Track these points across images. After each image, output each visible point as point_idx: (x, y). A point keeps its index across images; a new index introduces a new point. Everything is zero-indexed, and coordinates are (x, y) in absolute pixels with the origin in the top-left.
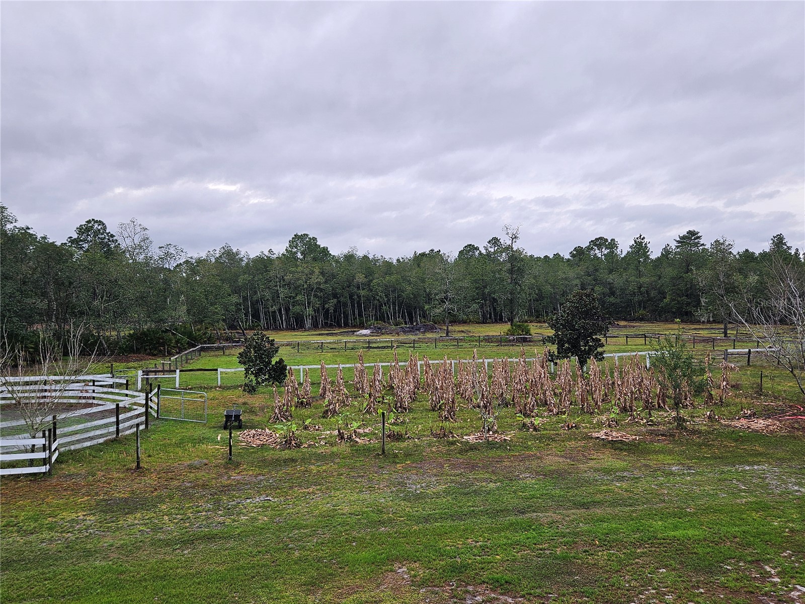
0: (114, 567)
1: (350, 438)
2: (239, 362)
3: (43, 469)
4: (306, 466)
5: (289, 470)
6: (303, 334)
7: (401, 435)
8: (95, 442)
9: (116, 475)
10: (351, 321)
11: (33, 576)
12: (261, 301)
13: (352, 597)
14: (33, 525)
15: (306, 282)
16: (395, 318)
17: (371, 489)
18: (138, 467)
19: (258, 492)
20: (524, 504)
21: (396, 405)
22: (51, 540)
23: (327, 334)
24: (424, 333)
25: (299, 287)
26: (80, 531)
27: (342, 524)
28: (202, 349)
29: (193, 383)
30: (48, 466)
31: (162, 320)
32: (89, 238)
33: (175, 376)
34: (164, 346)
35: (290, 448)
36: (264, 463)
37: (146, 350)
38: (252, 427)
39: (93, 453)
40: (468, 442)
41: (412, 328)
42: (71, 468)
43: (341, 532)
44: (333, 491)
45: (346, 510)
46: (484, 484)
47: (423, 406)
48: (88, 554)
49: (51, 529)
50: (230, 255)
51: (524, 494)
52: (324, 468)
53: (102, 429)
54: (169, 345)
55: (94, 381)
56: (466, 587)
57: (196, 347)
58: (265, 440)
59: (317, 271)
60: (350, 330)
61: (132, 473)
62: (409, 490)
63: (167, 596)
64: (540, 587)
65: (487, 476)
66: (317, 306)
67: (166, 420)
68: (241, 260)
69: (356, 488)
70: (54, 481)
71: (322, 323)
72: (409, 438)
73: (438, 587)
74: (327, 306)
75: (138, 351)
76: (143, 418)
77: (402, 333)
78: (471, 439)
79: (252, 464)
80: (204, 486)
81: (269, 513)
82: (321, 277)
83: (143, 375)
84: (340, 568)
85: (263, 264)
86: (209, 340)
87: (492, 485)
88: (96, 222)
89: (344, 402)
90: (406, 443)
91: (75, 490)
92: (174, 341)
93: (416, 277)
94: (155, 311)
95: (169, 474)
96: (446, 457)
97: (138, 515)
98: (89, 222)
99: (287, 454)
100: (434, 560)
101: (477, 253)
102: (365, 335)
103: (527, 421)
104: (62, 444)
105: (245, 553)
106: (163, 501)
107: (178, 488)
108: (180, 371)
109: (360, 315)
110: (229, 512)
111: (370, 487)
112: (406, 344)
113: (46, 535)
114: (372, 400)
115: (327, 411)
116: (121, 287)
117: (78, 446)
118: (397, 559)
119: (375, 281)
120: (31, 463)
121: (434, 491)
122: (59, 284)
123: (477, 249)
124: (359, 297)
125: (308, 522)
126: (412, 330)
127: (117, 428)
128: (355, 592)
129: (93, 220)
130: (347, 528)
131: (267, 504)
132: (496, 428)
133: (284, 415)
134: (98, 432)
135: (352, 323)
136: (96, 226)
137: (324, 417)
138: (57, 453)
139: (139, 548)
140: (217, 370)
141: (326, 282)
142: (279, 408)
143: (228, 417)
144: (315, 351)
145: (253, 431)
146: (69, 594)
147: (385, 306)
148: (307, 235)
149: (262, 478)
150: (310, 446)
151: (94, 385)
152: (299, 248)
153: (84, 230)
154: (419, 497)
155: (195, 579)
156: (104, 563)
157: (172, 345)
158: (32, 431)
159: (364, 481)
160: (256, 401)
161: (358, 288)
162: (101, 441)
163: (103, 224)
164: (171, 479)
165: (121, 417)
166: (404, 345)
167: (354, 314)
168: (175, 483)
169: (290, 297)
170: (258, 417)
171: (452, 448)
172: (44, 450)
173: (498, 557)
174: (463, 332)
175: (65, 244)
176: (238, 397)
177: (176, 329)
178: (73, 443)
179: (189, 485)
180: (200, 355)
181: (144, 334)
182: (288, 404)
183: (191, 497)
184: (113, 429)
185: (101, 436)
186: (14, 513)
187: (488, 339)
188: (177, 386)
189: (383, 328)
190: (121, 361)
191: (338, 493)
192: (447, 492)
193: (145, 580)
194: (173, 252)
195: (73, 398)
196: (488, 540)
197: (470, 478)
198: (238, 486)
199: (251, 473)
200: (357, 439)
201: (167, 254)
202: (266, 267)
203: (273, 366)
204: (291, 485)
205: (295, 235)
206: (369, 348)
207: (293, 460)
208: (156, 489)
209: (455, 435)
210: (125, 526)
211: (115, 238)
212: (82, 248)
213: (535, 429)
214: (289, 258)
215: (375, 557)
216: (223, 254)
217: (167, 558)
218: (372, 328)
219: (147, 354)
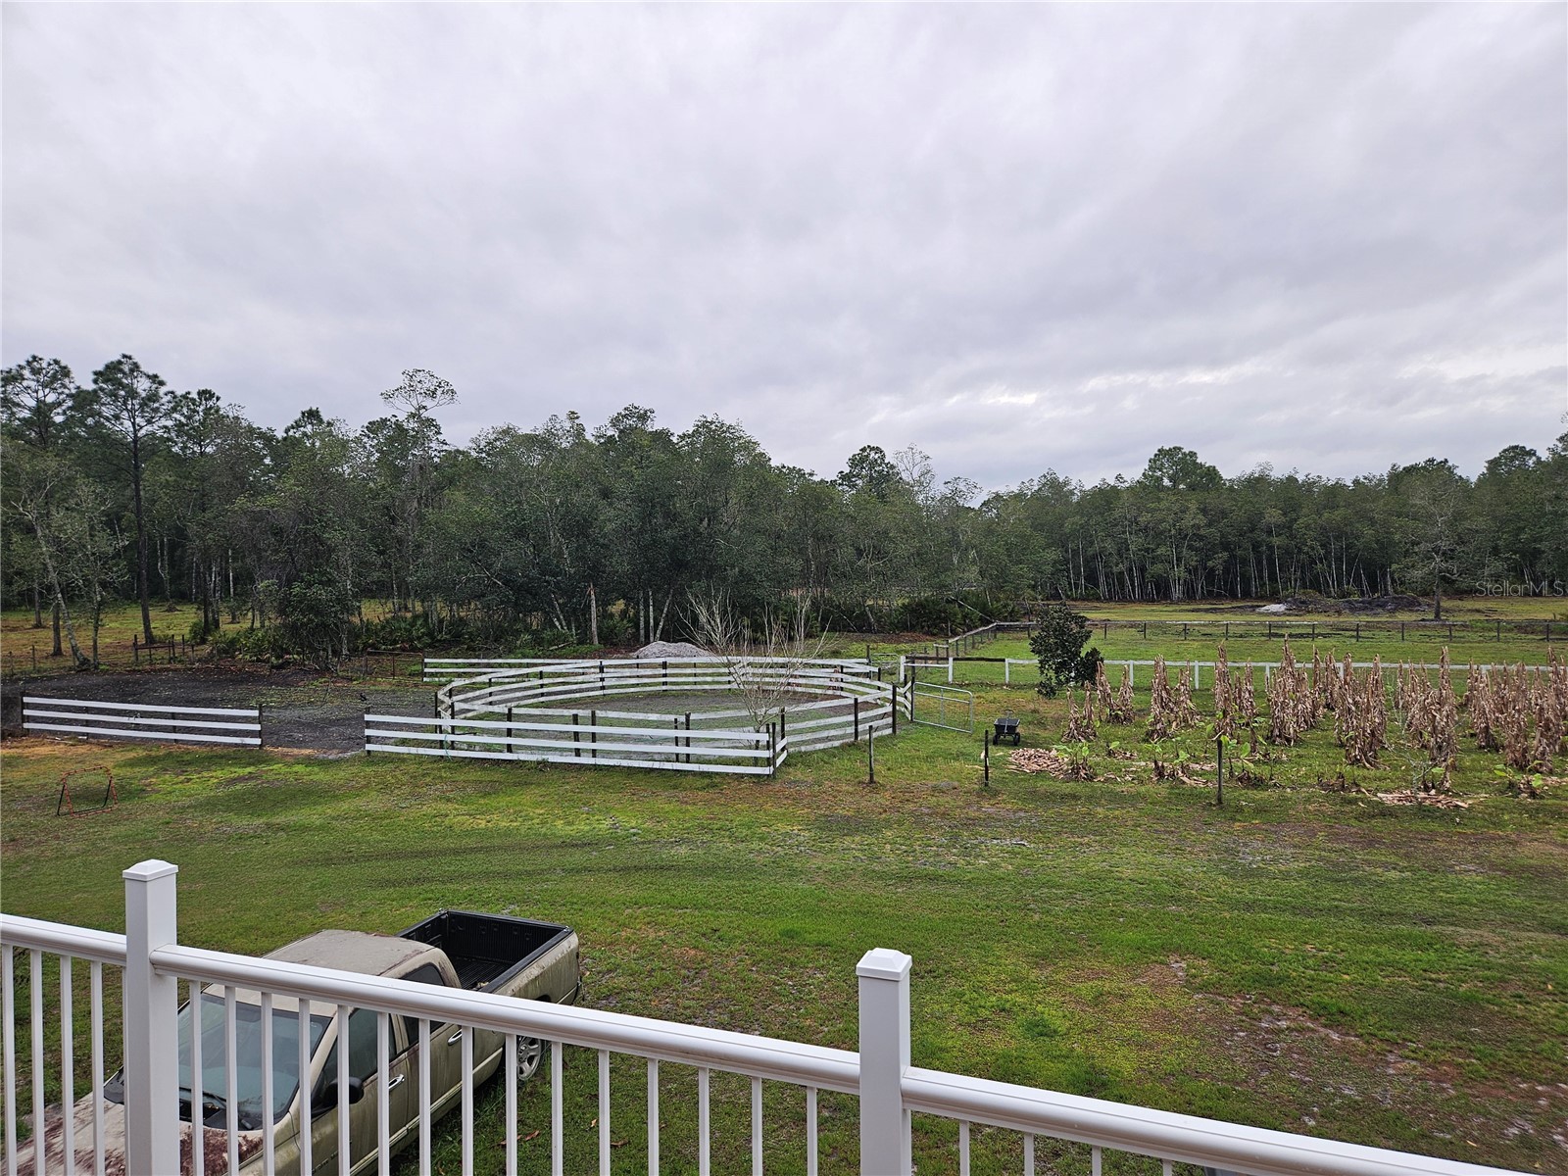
0: (816, 892)
1: (1172, 775)
2: (1033, 651)
3: (767, 771)
4: (1091, 807)
5: (1064, 810)
6: (1165, 609)
7: (1261, 780)
8: (829, 744)
9: (845, 788)
10: (1256, 588)
11: (733, 887)
12: (1101, 557)
13: (1091, 983)
14: (745, 832)
15: (1175, 525)
16: (1340, 584)
17: (1178, 851)
18: (872, 781)
19: (1012, 832)
20: (1438, 910)
21: (1272, 732)
22: (760, 852)
23: (1207, 611)
24: (1393, 611)
25: (1162, 533)
26: (791, 847)
27: (1115, 891)
28: (999, 629)
29: (972, 677)
30: (772, 767)
31: (942, 586)
32: (864, 472)
33: (946, 666)
34: (946, 623)
35: (1076, 780)
36: (1033, 795)
37: (923, 627)
38: (1032, 746)
39: (826, 758)
40: (1382, 803)
41: (1370, 603)
42: (797, 773)
43: (1108, 901)
44: (1117, 847)
45: (1128, 873)
46: (1379, 870)
47: (1326, 737)
48: (793, 873)
49: (762, 839)
50: (1055, 487)
51: (1448, 895)
52: (1117, 812)
53: (838, 729)
54: (954, 621)
55: (842, 667)
56: (1270, 1005)
57: (989, 624)
58: (1045, 765)
59: (1193, 506)
60: (1249, 604)
61: (864, 788)
62: (1240, 861)
63: (864, 935)
64: (1397, 1029)
65: (1393, 859)
66: (1193, 563)
67: (922, 725)
68: (1072, 493)
69: (1155, 846)
70: (777, 786)
71: (1202, 592)
72: (1275, 785)
73: (1224, 997)
74: (1210, 564)
75: (912, 628)
76: (890, 720)
77: (1347, 611)
78: (1388, 798)
79: (1016, 795)
80: (944, 815)
81: (1017, 861)
82: (1200, 516)
83: (907, 662)
84: (1090, 946)
85: (1106, 496)
86: (1011, 616)
87: (1393, 875)
88: (872, 449)
89: (1185, 720)
90: (1265, 794)
91: (796, 800)
92: (960, 616)
93: (1385, 512)
94: (937, 574)
95: (907, 794)
96: (1329, 822)
97: (857, 839)
98: (864, 450)
99: (1070, 787)
100: (1235, 961)
101: (1531, 462)
102: (1275, 614)
103: (1521, 779)
104: (792, 743)
105: (969, 904)
106: (889, 827)
107: (912, 813)
108: (954, 660)
109: (1273, 578)
110: (966, 851)
111: (1177, 849)
112: (1347, 630)
113: (755, 845)
114: (1228, 720)
115: (1153, 731)
116: (891, 540)
117: (810, 748)
118: (1177, 950)
119: (1301, 521)
120: (756, 762)
121: (1283, 868)
122: (819, 538)
123: (1532, 453)
124: (1271, 548)
125: (1066, 881)
126: (1368, 607)
127: (856, 730)
128: (1097, 979)
129: (869, 446)
130: (1120, 897)
131: (1016, 850)
132: (1448, 785)
133: (1084, 731)
134: (833, 733)
135: (1256, 593)
136: (872, 454)
137: (1147, 741)
138: (785, 754)
139: (848, 877)
140: (1004, 660)
141: (1209, 525)
142: (1076, 722)
143: (999, 728)
144: (1174, 637)
145: (1032, 751)
146: (764, 912)
147: (1321, 562)
148: (1180, 449)
149: (1023, 814)
150: (1107, 780)
151: (842, 672)
152: (1165, 471)
153: (858, 461)
154: (1250, 874)
155: (900, 922)
156: (806, 886)
157: (958, 621)
158: (757, 724)
159: (1172, 841)
160: (1050, 709)
161: (1270, 533)
162: (837, 743)
163: (881, 452)
164: (908, 800)
165: (861, 715)
166: (1342, 632)
167: (1261, 578)
168: (911, 806)
169: (1147, 550)
170: (1047, 732)
171: (1347, 809)
172: (768, 749)
173: (1346, 977)
174: (1478, 611)
175: (835, 481)
176: (1028, 700)
177: (965, 599)
178: (804, 742)
179: (926, 811)
180: (995, 637)
181: (920, 605)
182: (1090, 716)
183: (924, 826)
184: (851, 730)
185: (835, 738)
186: (730, 816)
187: (1526, 628)
188: (950, 679)
189: (1311, 602)
190: (890, 642)
191: (1124, 849)
192: (1303, 874)
193: (846, 913)
194: (964, 489)
195: (817, 687)
196: (1342, 951)
197: (1356, 858)
198: (988, 821)
199: (1009, 806)
200: (1185, 779)
201: (955, 492)
202: (1109, 503)
203: (1082, 658)
204: (1060, 829)
205: (1159, 450)
206: (1271, 635)
207: (1075, 797)
208: (885, 811)
209: (1364, 790)
210: (840, 849)
211: (895, 471)
212: (854, 486)
213: (1533, 794)
214: (1148, 488)
215: (1145, 941)
216: (1044, 485)
217: (877, 893)
218: (1289, 602)
219: (924, 634)
